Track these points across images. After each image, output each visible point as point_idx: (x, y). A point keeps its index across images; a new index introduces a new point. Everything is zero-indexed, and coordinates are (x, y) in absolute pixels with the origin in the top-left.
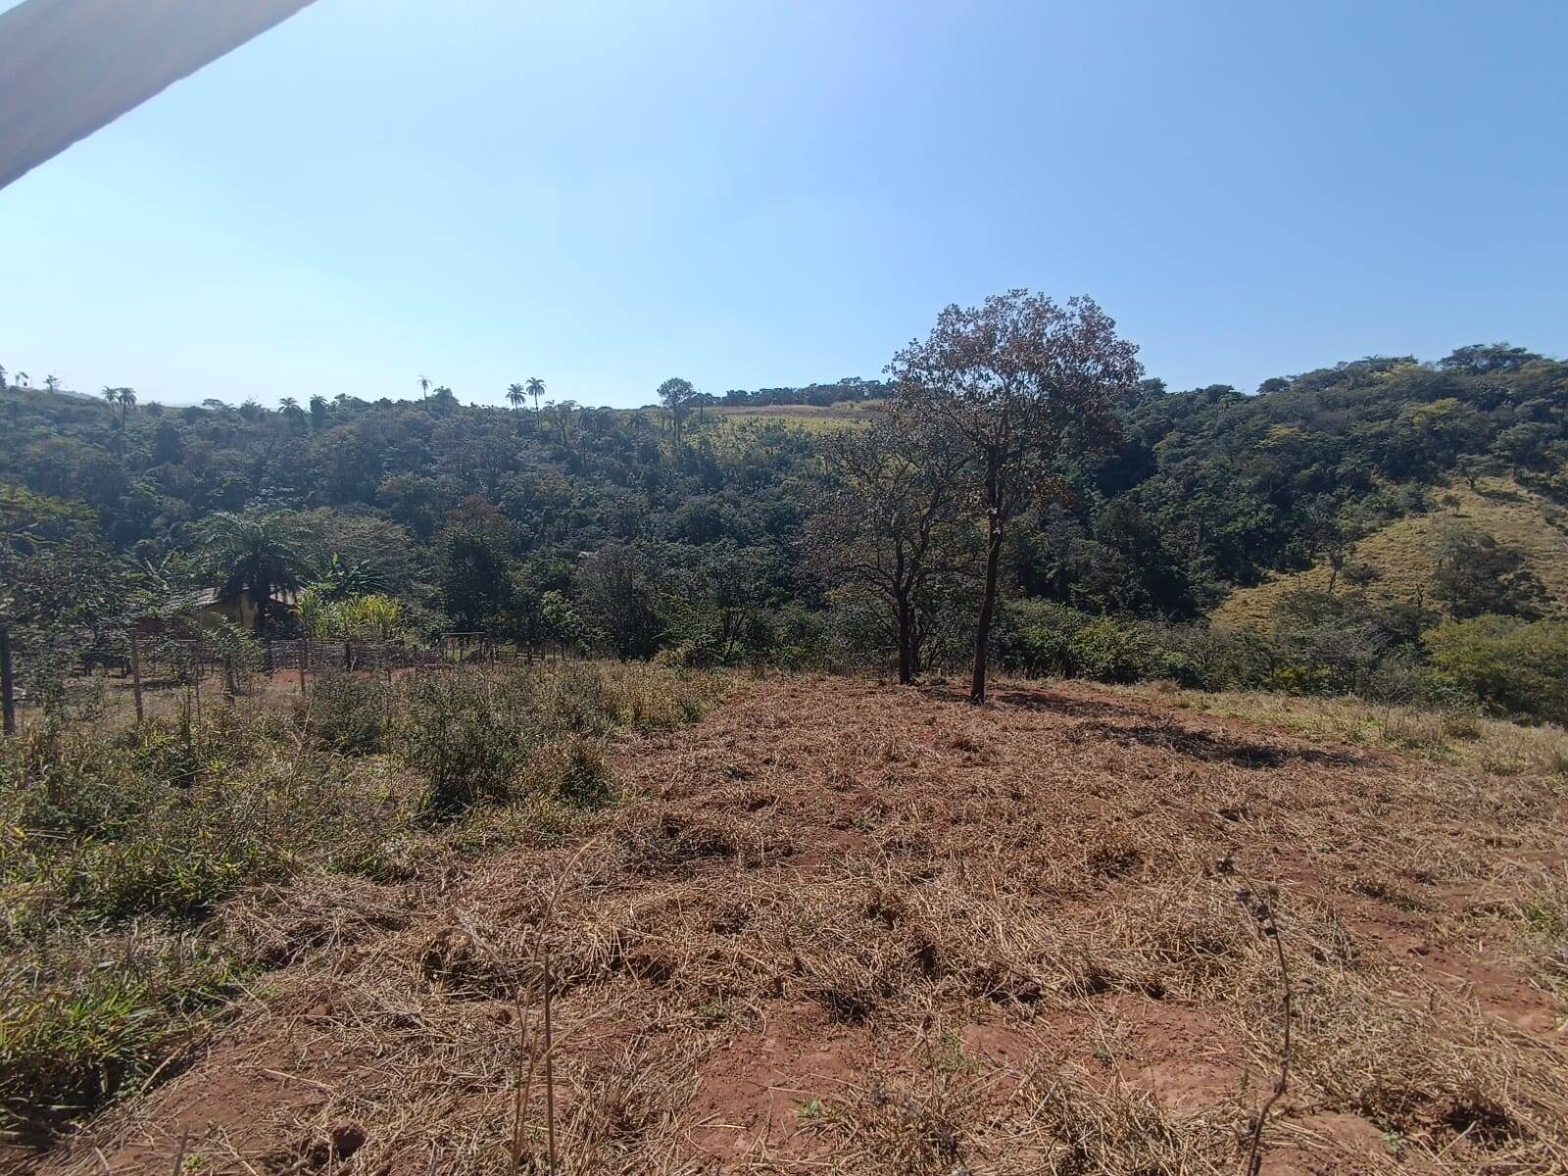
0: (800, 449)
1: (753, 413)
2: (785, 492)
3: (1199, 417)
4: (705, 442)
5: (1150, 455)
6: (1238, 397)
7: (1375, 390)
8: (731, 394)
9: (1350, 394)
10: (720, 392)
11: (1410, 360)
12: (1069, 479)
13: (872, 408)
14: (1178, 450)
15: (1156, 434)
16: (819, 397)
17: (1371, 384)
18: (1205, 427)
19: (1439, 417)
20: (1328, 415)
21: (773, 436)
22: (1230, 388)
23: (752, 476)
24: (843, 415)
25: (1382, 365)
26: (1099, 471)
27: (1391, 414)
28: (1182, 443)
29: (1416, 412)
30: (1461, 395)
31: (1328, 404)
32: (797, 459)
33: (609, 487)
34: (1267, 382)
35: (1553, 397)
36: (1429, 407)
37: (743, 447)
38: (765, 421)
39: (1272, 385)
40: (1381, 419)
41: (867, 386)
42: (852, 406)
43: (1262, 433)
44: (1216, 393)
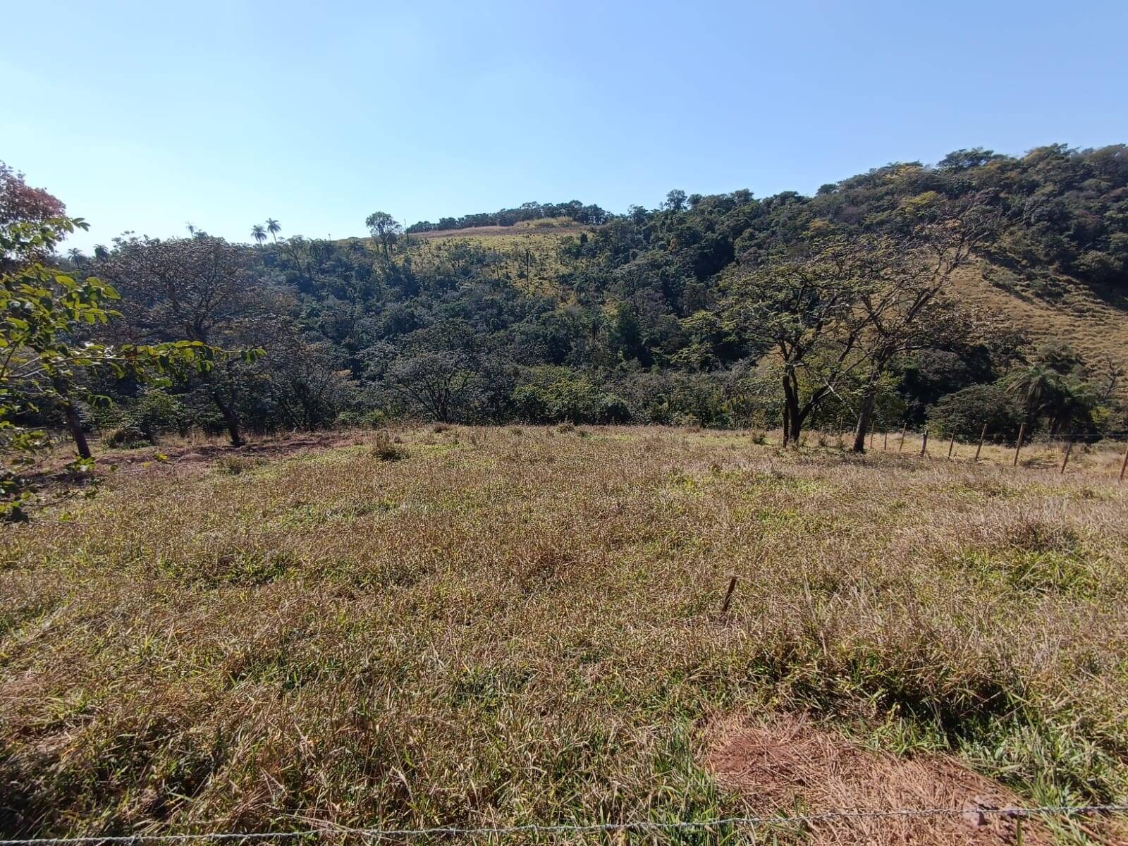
0: (480, 261)
1: (452, 235)
2: (464, 295)
3: (771, 217)
4: (408, 261)
5: (731, 248)
6: (800, 199)
7: (884, 189)
8: (443, 221)
9: (868, 194)
10: (435, 220)
11: (916, 164)
12: (671, 270)
13: (542, 225)
14: (747, 243)
15: (737, 231)
16: (506, 219)
17: (884, 184)
18: (773, 225)
19: (922, 206)
20: (851, 210)
21: (460, 253)
22: (796, 193)
23: (442, 284)
24: (519, 232)
25: (895, 169)
26: (695, 263)
27: (893, 206)
28: (752, 237)
29: (908, 202)
30: (939, 188)
31: (854, 202)
32: (474, 269)
33: (331, 301)
34: (822, 187)
35: (1000, 186)
36: (917, 199)
37: (437, 261)
38: (458, 240)
39: (826, 189)
40: (884, 211)
41: (542, 207)
42: (529, 225)
43: (805, 227)
44: (785, 197)
